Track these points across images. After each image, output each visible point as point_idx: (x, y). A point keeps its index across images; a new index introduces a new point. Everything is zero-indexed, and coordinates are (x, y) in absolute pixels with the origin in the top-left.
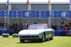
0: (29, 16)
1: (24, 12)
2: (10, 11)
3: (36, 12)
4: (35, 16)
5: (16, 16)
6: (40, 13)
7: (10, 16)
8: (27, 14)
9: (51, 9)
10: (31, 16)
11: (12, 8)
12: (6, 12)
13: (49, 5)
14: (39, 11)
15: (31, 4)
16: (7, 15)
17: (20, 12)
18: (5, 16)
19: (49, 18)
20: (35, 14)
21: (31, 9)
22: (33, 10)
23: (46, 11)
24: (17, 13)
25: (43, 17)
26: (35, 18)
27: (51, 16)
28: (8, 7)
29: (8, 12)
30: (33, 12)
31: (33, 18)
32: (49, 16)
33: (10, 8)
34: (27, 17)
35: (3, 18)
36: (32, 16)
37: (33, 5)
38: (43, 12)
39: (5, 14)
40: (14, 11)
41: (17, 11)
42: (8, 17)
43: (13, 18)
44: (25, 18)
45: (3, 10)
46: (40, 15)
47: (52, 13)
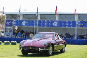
0: (57, 25)
1: (52, 22)
2: (39, 21)
3: (63, 22)
4: (62, 26)
5: (44, 25)
6: (67, 23)
7: (39, 25)
8: (55, 24)
9: (77, 19)
10: (58, 26)
11: (41, 18)
12: (35, 21)
13: (76, 16)
14: (66, 21)
15: (59, 15)
16: (36, 25)
17: (48, 22)
18: (34, 25)
19: (75, 27)
20: (63, 24)
21: (59, 19)
22: (61, 20)
23: (73, 21)
24: (45, 22)
25: (70, 27)
26: (62, 27)
27: (77, 26)
28: (37, 17)
29: (37, 21)
30: (61, 22)
31: (60, 28)
32: (75, 26)
33: (39, 18)
34: (55, 26)
35: (33, 27)
36: (60, 25)
37: (60, 15)
38: (69, 22)
39: (34, 24)
40: (43, 21)
41: (46, 21)
42: (37, 27)
43: (41, 27)
44: (53, 27)
45: (33, 20)
46: (67, 25)
47: (78, 23)
